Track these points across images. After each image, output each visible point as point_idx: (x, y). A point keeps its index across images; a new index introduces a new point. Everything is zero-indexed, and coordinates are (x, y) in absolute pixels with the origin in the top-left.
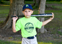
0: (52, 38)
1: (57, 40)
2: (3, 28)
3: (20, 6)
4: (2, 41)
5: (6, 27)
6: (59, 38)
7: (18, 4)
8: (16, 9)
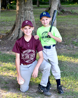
0: (65, 50)
1: (70, 52)
2: (9, 39)
3: (28, 12)
4: (6, 55)
5: (12, 38)
6: (73, 50)
7: (25, 10)
8: (23, 16)
